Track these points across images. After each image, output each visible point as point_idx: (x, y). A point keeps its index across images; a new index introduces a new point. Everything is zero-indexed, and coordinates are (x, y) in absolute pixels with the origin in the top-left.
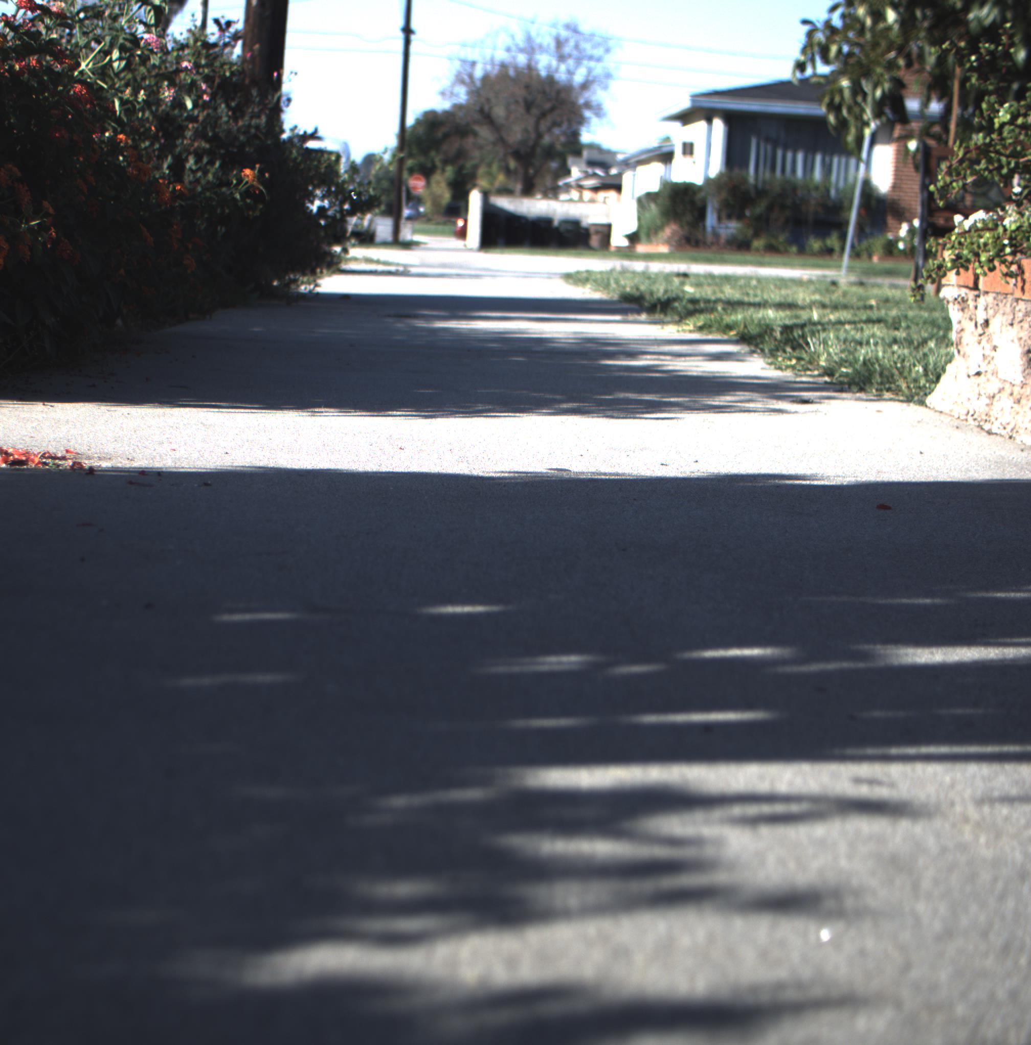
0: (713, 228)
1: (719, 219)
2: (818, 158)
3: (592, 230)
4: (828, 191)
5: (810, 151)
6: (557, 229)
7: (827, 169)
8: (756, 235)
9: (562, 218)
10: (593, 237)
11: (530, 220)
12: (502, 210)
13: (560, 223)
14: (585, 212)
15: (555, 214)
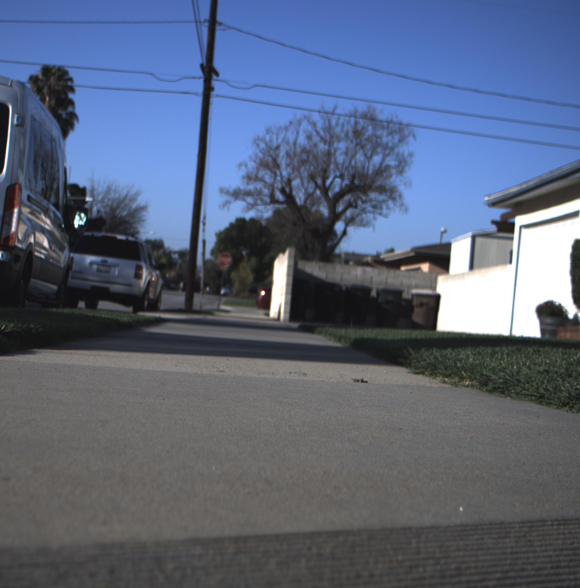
6: (375, 300)
9: (381, 287)
10: (416, 310)
11: (344, 288)
12: (311, 277)
13: (378, 293)
14: (406, 281)
15: (371, 281)
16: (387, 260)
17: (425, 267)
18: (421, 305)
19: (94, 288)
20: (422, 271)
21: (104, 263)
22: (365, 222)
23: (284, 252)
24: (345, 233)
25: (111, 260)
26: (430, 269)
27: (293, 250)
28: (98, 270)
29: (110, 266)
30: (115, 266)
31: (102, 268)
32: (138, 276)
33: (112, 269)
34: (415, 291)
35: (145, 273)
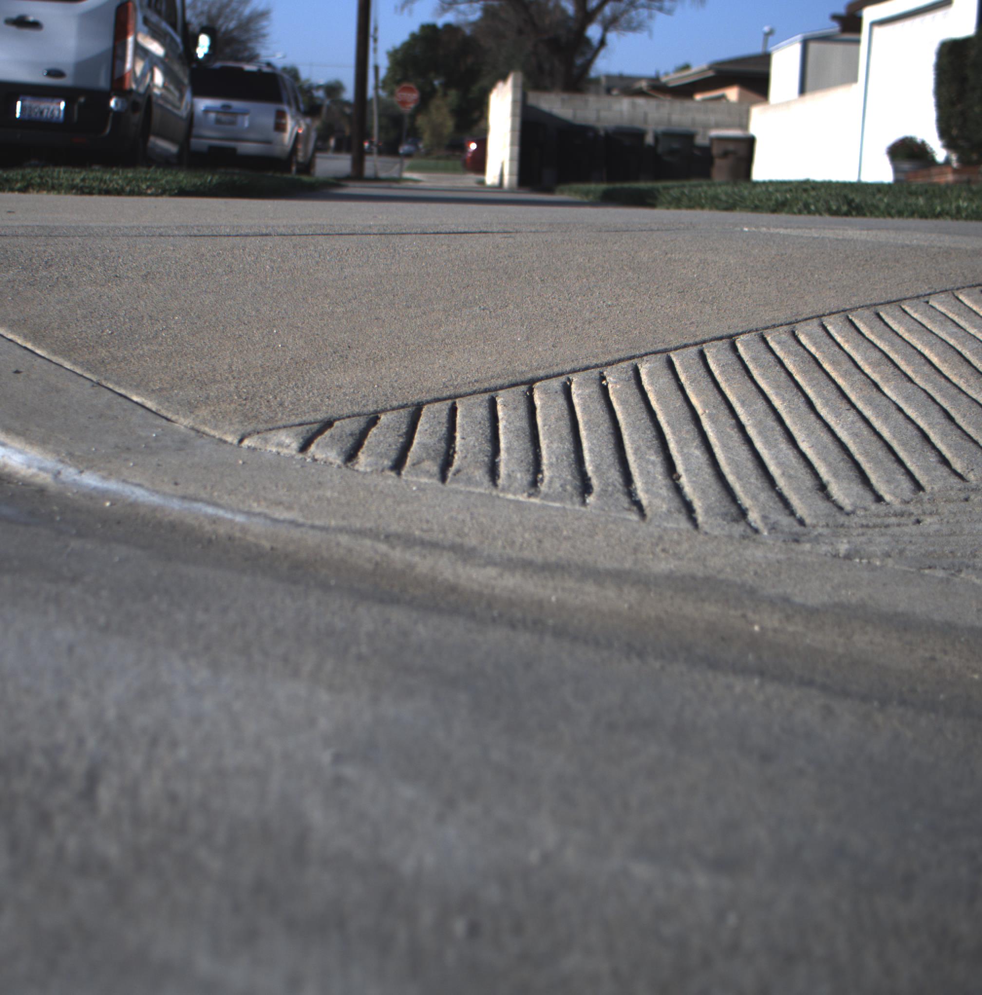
3: (716, 150)
6: (652, 149)
9: (661, 128)
10: (718, 162)
11: (602, 133)
12: (550, 117)
13: (656, 138)
14: (700, 117)
15: (645, 121)
16: (672, 85)
17: (732, 94)
18: (725, 154)
19: (212, 148)
20: (728, 101)
21: (226, 109)
22: (634, 25)
23: (504, 78)
24: (603, 43)
25: (236, 104)
26: (741, 96)
27: (520, 75)
28: (218, 121)
29: (235, 114)
30: (244, 113)
31: (224, 118)
32: (280, 127)
33: (240, 118)
34: (715, 133)
35: (290, 123)
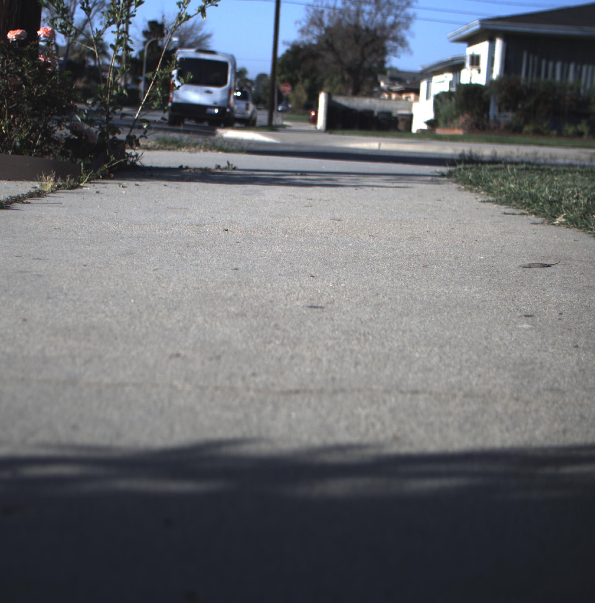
0: (495, 117)
1: (500, 111)
2: (572, 67)
3: (400, 118)
4: (579, 90)
5: (566, 61)
6: (376, 118)
7: (578, 74)
8: (526, 122)
9: (380, 110)
10: (400, 123)
11: (358, 111)
12: (340, 105)
13: (378, 114)
14: (395, 106)
15: (375, 107)
18: (403, 120)
23: (323, 91)
32: (247, 109)
34: (400, 112)
35: (250, 107)
